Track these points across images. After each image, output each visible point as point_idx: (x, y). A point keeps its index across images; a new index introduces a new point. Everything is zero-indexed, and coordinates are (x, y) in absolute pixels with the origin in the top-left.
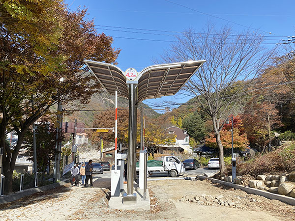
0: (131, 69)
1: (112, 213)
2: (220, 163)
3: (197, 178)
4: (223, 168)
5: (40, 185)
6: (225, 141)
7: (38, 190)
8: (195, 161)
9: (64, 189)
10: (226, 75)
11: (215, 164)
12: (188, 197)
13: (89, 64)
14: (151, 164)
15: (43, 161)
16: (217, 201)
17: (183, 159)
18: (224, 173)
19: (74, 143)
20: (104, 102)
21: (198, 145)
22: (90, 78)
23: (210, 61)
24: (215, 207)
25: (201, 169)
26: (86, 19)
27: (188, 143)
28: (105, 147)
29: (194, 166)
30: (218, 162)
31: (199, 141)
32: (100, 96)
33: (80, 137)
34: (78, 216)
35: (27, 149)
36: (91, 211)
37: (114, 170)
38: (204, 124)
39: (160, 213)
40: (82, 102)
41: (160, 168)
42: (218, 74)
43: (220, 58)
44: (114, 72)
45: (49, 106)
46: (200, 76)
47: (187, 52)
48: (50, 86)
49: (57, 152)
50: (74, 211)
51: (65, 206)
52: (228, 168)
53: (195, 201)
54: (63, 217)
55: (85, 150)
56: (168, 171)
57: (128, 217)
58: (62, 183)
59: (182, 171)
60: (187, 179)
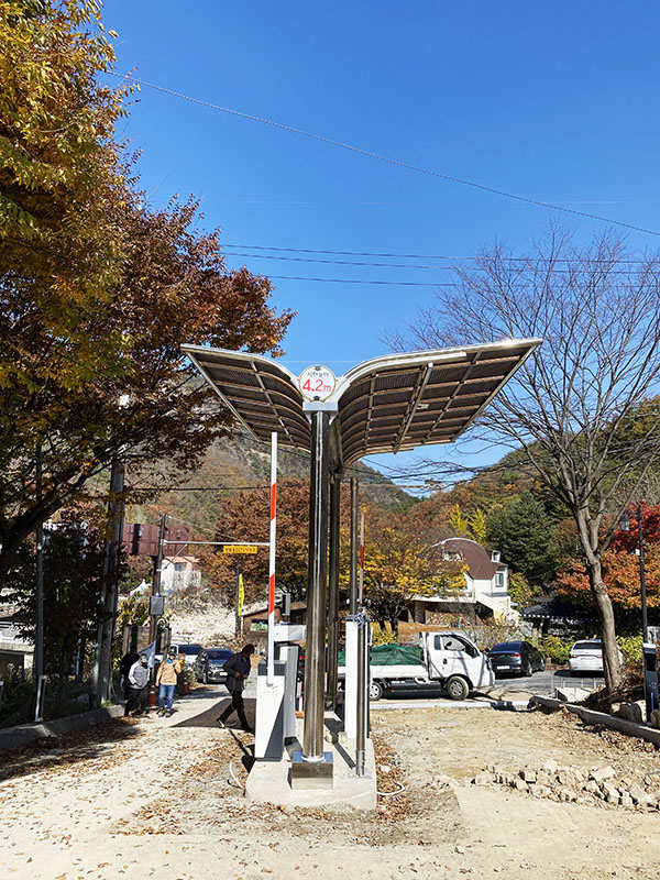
0: (318, 369)
1: (256, 815)
2: (605, 657)
3: (532, 703)
4: (615, 675)
5: (49, 716)
6: (620, 586)
7: (42, 729)
8: (525, 648)
9: (121, 731)
10: (613, 382)
11: (590, 660)
12: (499, 770)
13: (198, 356)
14: (386, 655)
15: (61, 639)
16: (593, 786)
17: (488, 643)
18: (620, 691)
19: (156, 587)
20: (250, 462)
21: (536, 595)
22: (203, 396)
23: (562, 339)
24: (588, 811)
25: (548, 674)
26: (197, 230)
27: (504, 589)
28: (248, 600)
29: (524, 665)
30: (599, 652)
31: (540, 583)
32: (240, 446)
33: (179, 566)
34: (150, 823)
35: (19, 605)
36: (192, 805)
37: (265, 677)
38: (554, 531)
39: (408, 824)
40: (182, 466)
41: (416, 672)
42: (589, 377)
43: (592, 330)
44: (269, 379)
45: (83, 478)
46: (533, 385)
47: (490, 316)
48: (89, 420)
49: (107, 614)
50: (138, 804)
51: (116, 786)
52: (632, 675)
53: (521, 784)
54: (104, 822)
55: (191, 608)
56: (442, 680)
57: (302, 833)
58: (117, 711)
59: (486, 680)
60: (500, 706)
